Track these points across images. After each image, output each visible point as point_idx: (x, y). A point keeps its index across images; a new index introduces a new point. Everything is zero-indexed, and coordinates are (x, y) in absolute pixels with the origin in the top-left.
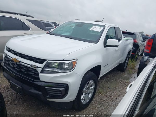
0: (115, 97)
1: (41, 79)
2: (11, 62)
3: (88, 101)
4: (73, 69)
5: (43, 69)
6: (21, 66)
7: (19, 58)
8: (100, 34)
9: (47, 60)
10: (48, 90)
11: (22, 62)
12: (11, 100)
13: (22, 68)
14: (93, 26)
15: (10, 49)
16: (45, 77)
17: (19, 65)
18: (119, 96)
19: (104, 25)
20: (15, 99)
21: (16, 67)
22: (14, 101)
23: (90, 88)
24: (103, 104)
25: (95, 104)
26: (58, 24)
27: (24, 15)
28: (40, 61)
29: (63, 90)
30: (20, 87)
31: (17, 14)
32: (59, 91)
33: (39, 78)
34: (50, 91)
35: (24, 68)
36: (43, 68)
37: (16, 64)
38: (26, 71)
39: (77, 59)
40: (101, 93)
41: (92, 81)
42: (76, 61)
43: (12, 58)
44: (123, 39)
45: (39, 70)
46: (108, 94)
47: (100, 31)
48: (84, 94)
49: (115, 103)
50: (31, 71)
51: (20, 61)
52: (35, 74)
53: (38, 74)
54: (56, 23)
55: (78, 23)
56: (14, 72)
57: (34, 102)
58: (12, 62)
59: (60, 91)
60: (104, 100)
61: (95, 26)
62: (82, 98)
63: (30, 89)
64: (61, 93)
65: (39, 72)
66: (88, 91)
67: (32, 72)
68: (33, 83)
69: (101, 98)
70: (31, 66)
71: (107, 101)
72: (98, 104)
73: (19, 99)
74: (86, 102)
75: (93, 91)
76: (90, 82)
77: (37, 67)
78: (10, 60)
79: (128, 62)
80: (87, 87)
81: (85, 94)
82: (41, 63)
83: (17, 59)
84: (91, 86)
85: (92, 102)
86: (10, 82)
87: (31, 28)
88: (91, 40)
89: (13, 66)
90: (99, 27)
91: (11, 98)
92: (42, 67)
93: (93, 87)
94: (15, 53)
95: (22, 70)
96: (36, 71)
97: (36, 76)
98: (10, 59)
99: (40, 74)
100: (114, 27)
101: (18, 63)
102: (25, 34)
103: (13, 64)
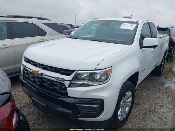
0: (157, 110)
1: (69, 95)
2: (30, 76)
3: (125, 116)
4: (108, 80)
5: (71, 82)
6: (44, 80)
7: (40, 70)
8: (133, 33)
9: (75, 71)
10: (79, 107)
11: (45, 75)
12: (34, 119)
13: (45, 82)
14: (123, 24)
15: (29, 59)
16: (75, 92)
17: (41, 79)
18: (160, 107)
19: (137, 22)
20: (38, 118)
21: (37, 81)
22: (37, 120)
23: (127, 101)
24: (143, 119)
25: (133, 119)
26: (73, 26)
27: (39, 19)
28: (67, 72)
29: (97, 107)
30: (44, 105)
31: (32, 18)
32: (92, 108)
33: (67, 94)
34: (81, 108)
35: (48, 82)
36: (72, 80)
37: (38, 77)
38: (49, 85)
39: (112, 67)
40: (138, 105)
41: (129, 92)
42: (110, 69)
43: (31, 71)
44: (159, 36)
45: (67, 84)
46: (147, 105)
47: (133, 29)
48: (120, 108)
49: (158, 117)
50: (56, 85)
51: (42, 74)
52: (61, 88)
53: (65, 89)
54: (72, 25)
55: (103, 22)
56: (36, 87)
57: (60, 120)
58: (32, 76)
59: (94, 108)
60: (143, 114)
61: (125, 24)
62: (119, 114)
63: (56, 107)
64: (96, 111)
65: (67, 85)
66: (125, 104)
67: (58, 87)
68: (60, 100)
69: (139, 112)
70: (57, 79)
71: (147, 115)
72: (137, 119)
73: (43, 117)
74: (123, 118)
75: (130, 104)
76: (128, 93)
77: (64, 80)
78: (29, 73)
79: (164, 64)
80: (124, 100)
81: (122, 109)
82: (69, 75)
83: (38, 71)
84: (129, 98)
85: (130, 118)
86: (32, 99)
87: (47, 33)
88: (123, 41)
89: (34, 79)
90: (131, 24)
91: (34, 117)
92: (70, 80)
93: (130, 99)
94: (35, 64)
95: (45, 84)
96: (63, 85)
97: (63, 91)
98: (29, 71)
99: (68, 88)
100: (148, 23)
101: (39, 76)
102: (42, 40)
103: (34, 77)
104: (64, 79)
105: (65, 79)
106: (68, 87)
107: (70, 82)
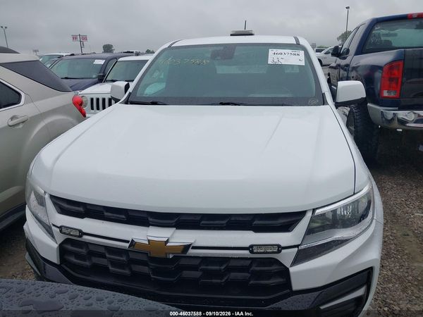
5: (301, 248)
11: (196, 248)
15: (85, 205)
19: (298, 44)
35: (210, 267)
36: (302, 243)
51: (187, 247)
61: (275, 51)
70: (252, 251)
77: (280, 248)
83: (167, 241)
87: (22, 94)
89: (129, 268)
99: (292, 270)
103: (132, 260)
104: (279, 246)
105: (283, 245)
106: (291, 266)
107: (296, 249)
